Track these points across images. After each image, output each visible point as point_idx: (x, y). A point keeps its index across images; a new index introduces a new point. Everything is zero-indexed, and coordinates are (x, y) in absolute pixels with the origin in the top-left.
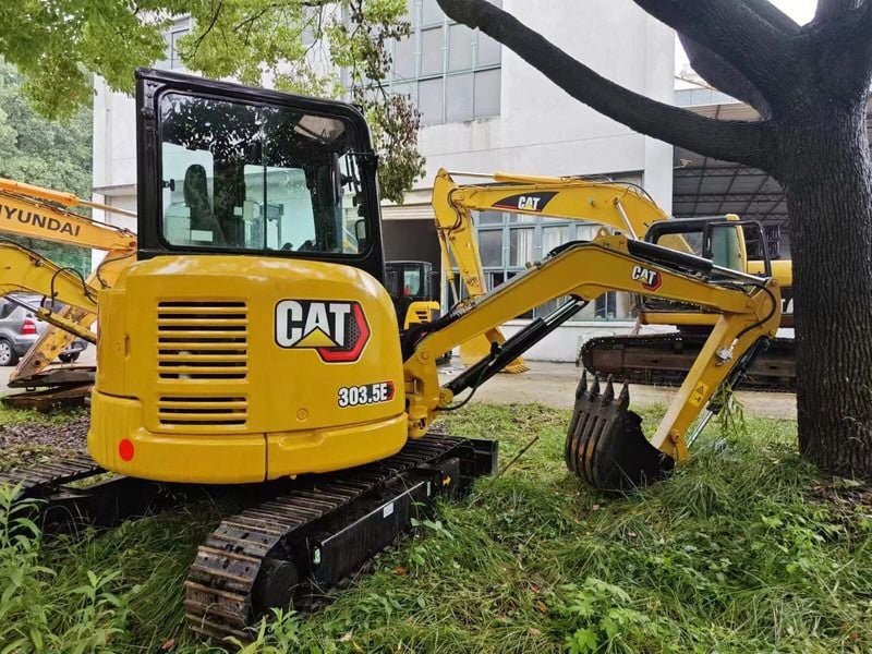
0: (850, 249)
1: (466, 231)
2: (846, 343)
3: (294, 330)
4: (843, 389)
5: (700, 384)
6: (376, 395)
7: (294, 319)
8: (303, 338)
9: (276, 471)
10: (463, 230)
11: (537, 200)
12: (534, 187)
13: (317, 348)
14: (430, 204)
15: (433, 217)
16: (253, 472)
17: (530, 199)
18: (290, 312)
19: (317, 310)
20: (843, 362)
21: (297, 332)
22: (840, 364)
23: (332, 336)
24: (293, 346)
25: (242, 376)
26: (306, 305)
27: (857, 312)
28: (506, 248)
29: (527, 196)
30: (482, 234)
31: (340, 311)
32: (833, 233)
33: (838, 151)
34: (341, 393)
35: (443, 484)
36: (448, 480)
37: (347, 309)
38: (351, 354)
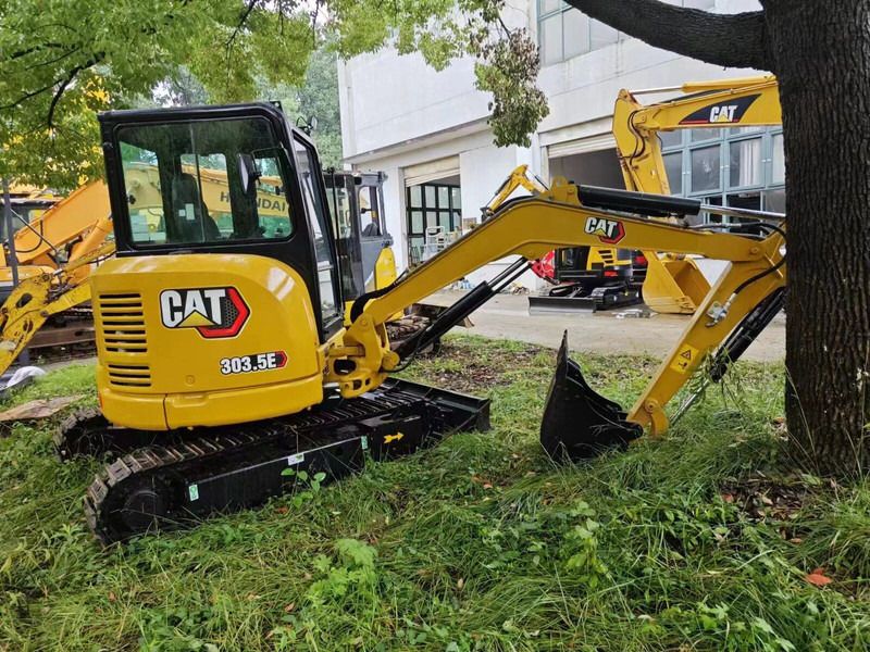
0: (839, 173)
1: (650, 157)
2: (828, 300)
3: (176, 314)
4: (820, 361)
5: (687, 348)
6: (262, 364)
7: (175, 305)
8: (184, 319)
9: (175, 423)
10: (647, 156)
11: (733, 108)
12: (729, 92)
13: (196, 327)
14: (611, 133)
15: (615, 146)
16: (156, 422)
17: (724, 109)
18: (171, 299)
19: (194, 296)
20: (823, 325)
21: (178, 316)
22: (819, 329)
23: (210, 317)
24: (177, 326)
25: (144, 350)
26: (183, 293)
27: (845, 260)
28: (725, 167)
29: (720, 105)
30: (696, 153)
31: (215, 297)
32: (817, 154)
33: (825, 39)
34: (223, 362)
35: (389, 439)
36: (399, 436)
37: (222, 293)
38: (231, 330)
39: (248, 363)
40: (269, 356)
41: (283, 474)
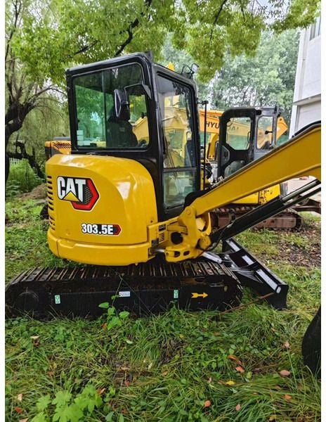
6: (104, 231)
7: (62, 186)
8: (66, 195)
13: (71, 201)
18: (61, 182)
19: (70, 182)
21: (64, 192)
23: (77, 196)
24: (63, 199)
25: (53, 210)
26: (66, 179)
31: (81, 183)
34: (83, 226)
35: (195, 295)
36: (205, 295)
37: (84, 182)
38: (88, 206)
39: (96, 229)
40: (109, 226)
41: (100, 306)
